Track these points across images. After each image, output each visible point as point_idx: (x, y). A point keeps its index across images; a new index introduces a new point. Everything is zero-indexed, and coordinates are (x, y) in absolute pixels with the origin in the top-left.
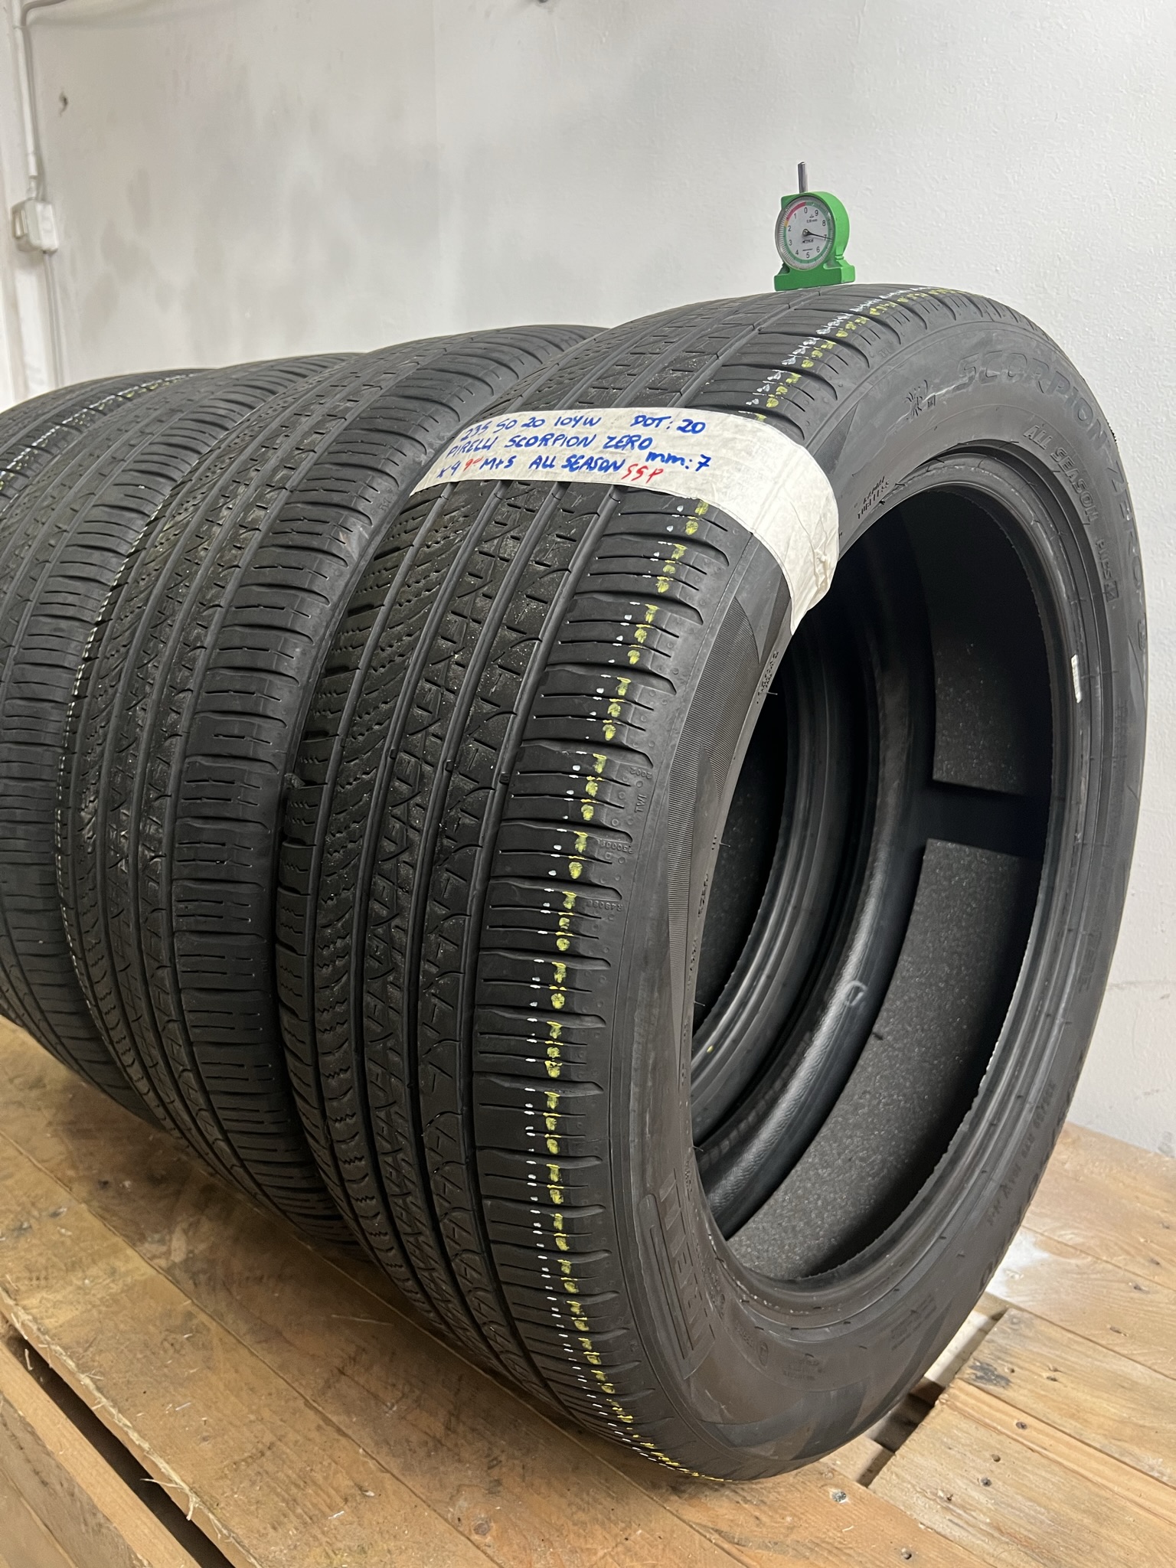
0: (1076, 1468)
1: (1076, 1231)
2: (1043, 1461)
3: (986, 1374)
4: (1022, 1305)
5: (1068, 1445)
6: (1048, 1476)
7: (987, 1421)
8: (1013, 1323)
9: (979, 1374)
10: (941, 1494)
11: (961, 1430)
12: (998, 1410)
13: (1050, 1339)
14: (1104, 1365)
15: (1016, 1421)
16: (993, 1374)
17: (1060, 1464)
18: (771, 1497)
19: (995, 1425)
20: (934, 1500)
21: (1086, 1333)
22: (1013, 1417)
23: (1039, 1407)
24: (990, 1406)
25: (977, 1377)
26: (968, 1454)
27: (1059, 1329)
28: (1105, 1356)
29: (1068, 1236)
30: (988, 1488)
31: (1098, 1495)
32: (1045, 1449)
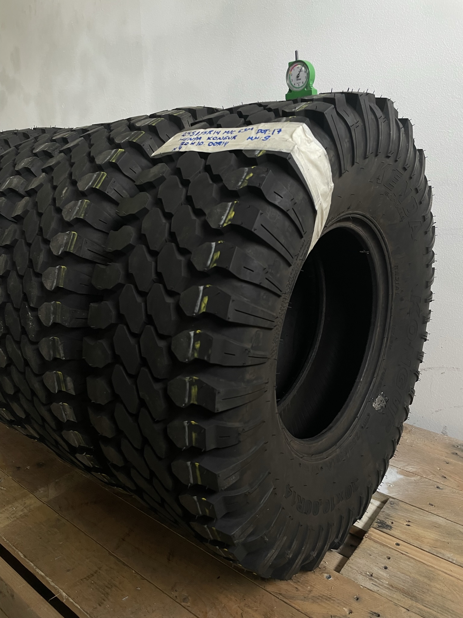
0: (420, 560)
1: (413, 466)
2: (407, 558)
3: (382, 525)
4: (394, 497)
5: (416, 551)
6: (409, 563)
7: (385, 544)
8: (391, 504)
9: (380, 525)
10: (368, 573)
11: (374, 547)
12: (388, 539)
13: (406, 510)
14: (427, 519)
15: (395, 543)
16: (385, 525)
17: (414, 559)
18: (302, 579)
19: (387, 545)
20: (366, 576)
21: (420, 506)
22: (394, 541)
23: (403, 537)
24: (384, 537)
25: (379, 526)
26: (377, 557)
27: (409, 506)
28: (427, 515)
29: (410, 469)
30: (386, 570)
31: (429, 570)
32: (407, 553)
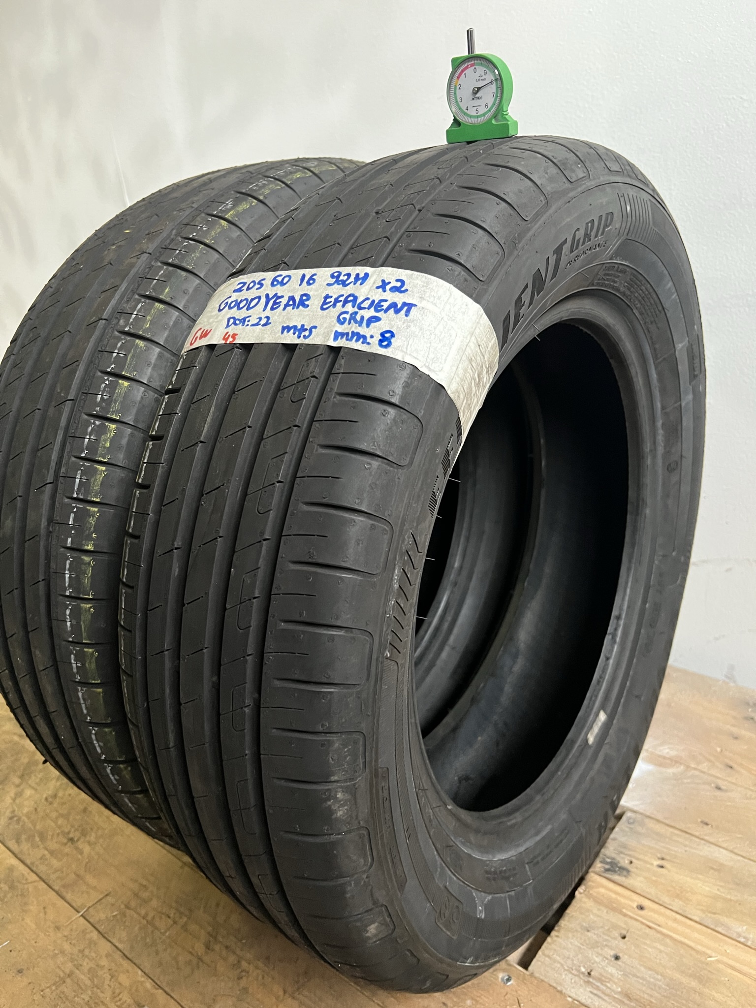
0: (682, 939)
2: (658, 935)
3: (612, 867)
4: (635, 809)
5: (676, 921)
6: (662, 948)
7: (615, 905)
8: (629, 823)
9: (607, 867)
10: (583, 970)
11: (596, 914)
12: (623, 896)
13: (657, 834)
14: (698, 852)
15: (636, 904)
16: (617, 867)
17: (670, 937)
19: (620, 908)
20: (578, 976)
21: (683, 827)
22: (634, 901)
23: (651, 892)
24: (616, 895)
26: (602, 935)
30: (619, 962)
32: (659, 926)
